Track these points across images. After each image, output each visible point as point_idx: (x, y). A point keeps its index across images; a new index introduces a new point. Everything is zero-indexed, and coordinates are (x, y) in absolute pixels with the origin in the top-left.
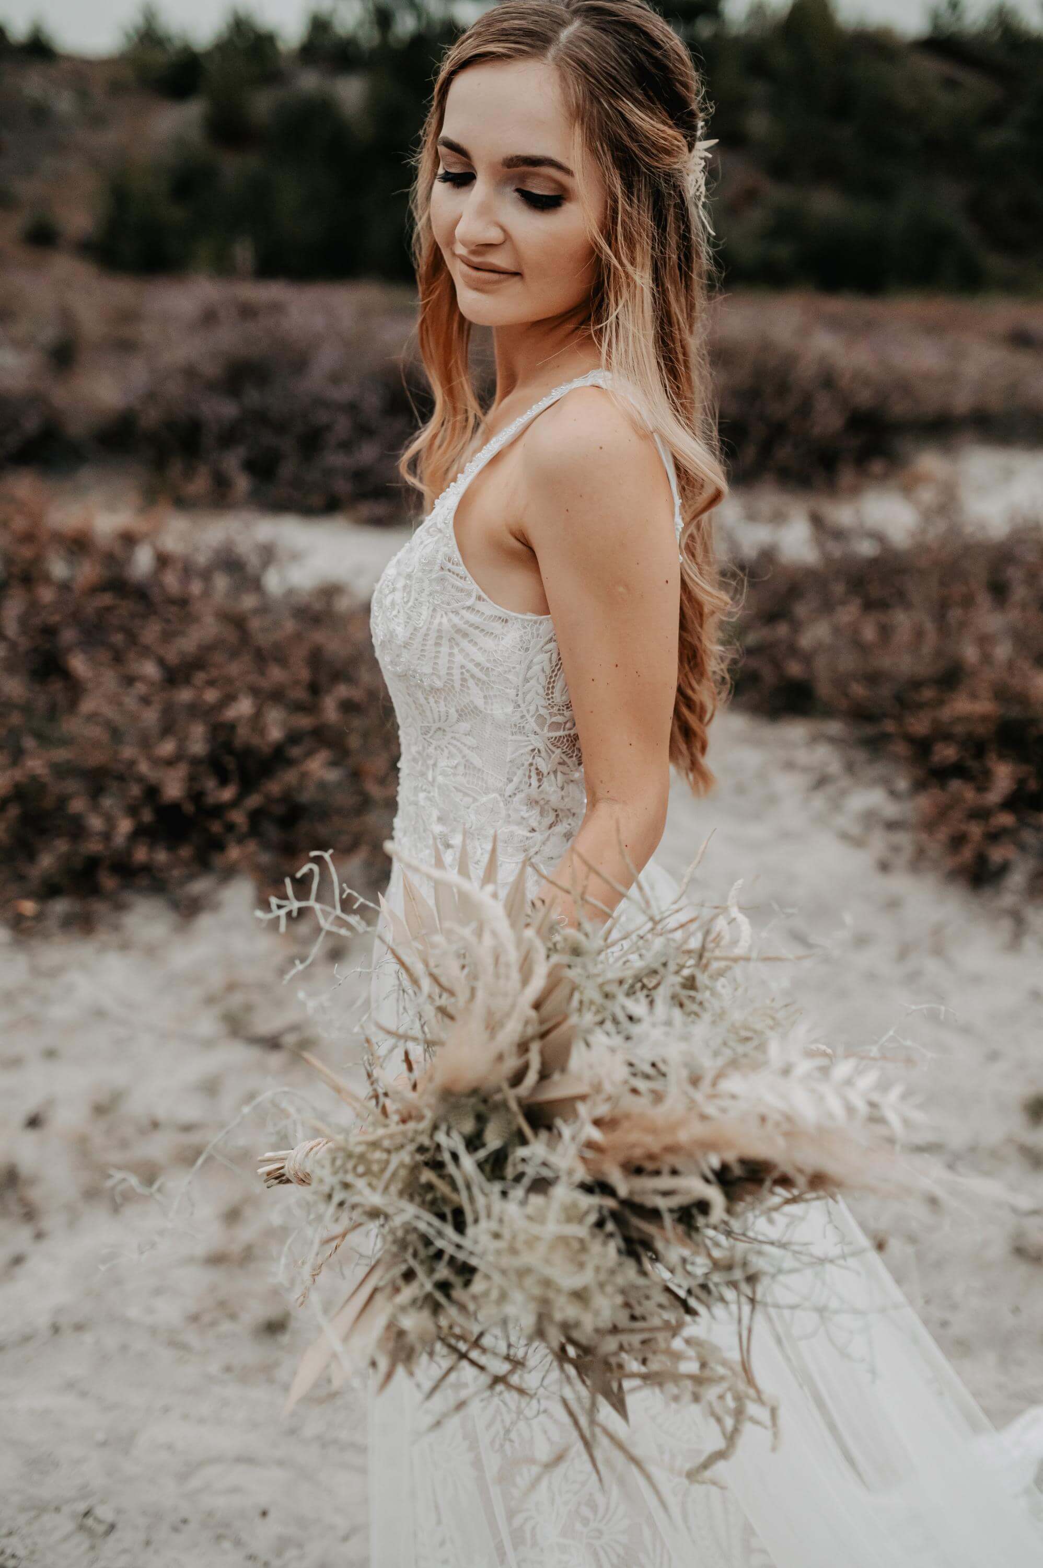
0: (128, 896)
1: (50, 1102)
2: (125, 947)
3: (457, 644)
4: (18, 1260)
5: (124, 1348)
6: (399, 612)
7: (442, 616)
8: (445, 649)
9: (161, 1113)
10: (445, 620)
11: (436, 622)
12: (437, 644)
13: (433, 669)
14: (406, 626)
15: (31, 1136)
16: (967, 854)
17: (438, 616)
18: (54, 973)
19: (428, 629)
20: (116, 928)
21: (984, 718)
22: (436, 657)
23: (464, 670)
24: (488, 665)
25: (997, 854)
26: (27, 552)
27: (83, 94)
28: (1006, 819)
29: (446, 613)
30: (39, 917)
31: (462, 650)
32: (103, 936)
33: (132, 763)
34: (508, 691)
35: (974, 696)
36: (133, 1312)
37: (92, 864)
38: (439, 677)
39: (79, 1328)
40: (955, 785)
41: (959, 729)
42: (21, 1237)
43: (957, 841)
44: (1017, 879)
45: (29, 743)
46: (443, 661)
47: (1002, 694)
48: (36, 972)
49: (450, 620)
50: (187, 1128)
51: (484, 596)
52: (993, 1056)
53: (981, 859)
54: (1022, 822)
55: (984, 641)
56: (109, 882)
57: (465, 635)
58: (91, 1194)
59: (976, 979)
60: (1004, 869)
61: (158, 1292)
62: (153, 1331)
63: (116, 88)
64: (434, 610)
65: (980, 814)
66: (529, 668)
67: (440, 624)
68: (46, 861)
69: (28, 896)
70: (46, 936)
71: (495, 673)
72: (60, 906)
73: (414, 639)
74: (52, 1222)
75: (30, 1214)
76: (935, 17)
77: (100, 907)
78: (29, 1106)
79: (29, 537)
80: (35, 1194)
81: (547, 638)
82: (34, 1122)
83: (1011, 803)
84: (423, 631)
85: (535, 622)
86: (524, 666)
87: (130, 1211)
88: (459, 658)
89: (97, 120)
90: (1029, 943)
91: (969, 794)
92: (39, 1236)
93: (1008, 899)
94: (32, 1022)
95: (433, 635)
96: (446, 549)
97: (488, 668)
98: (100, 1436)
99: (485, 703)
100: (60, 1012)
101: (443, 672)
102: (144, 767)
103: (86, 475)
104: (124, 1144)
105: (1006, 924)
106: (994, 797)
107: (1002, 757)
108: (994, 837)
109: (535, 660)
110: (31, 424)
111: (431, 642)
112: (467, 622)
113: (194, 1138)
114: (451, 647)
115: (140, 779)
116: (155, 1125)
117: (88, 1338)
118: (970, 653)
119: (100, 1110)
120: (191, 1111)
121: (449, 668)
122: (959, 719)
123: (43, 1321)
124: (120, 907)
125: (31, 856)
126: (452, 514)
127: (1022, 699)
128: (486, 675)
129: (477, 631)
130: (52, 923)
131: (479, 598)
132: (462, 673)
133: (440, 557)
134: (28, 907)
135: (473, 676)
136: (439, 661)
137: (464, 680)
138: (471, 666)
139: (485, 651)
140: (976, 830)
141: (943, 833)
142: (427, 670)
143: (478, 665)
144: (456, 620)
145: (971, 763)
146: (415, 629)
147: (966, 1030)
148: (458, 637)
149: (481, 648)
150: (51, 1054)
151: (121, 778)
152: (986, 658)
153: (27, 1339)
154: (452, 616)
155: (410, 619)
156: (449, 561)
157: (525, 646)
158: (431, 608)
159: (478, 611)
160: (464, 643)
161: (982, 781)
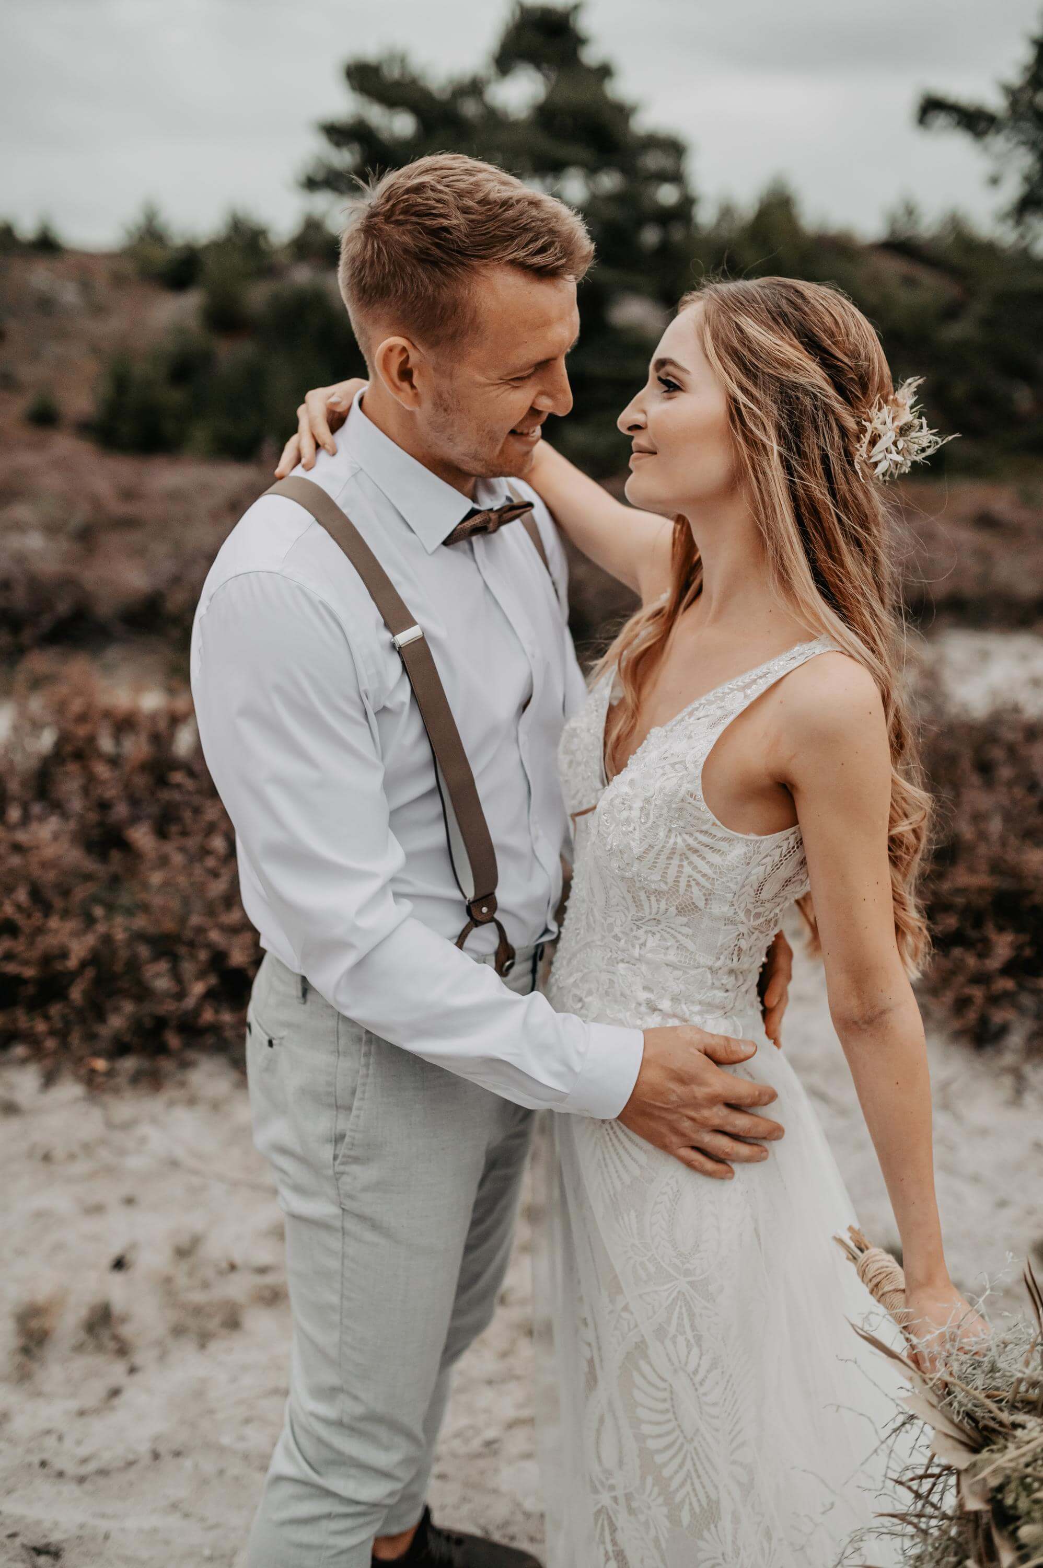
0: (191, 1055)
1: (133, 1246)
2: (192, 1101)
3: (687, 858)
4: (115, 1392)
5: (221, 1472)
6: (635, 829)
7: (676, 836)
8: (675, 862)
9: (238, 1258)
10: (679, 840)
11: (672, 841)
12: (669, 858)
13: (662, 876)
14: (641, 842)
15: (118, 1278)
16: (972, 1016)
17: (673, 836)
18: (127, 1126)
19: (663, 847)
20: (182, 1084)
21: (981, 890)
22: (667, 868)
23: (691, 879)
24: (715, 876)
25: (999, 1016)
26: (82, 731)
27: (86, 286)
28: (1007, 984)
29: (680, 834)
30: (110, 1074)
31: (690, 863)
32: (170, 1093)
33: (201, 930)
34: (727, 895)
35: (972, 870)
36: (226, 1440)
37: (161, 1023)
38: (666, 883)
39: (177, 1454)
40: (957, 952)
41: (960, 901)
42: (116, 1371)
43: (962, 1004)
44: (1016, 1039)
45: (98, 911)
46: (672, 872)
47: (997, 867)
48: (110, 1125)
49: (684, 840)
50: (263, 1270)
51: (718, 823)
52: (1002, 1204)
53: (984, 1021)
54: (1021, 987)
55: (978, 818)
56: (173, 1040)
57: (696, 851)
58: (178, 1331)
59: (984, 1132)
60: (1003, 1030)
61: (247, 1421)
62: (246, 1457)
63: (118, 280)
64: (670, 831)
65: (982, 979)
66: (747, 877)
67: (675, 843)
68: (116, 1022)
69: (97, 1054)
70: (116, 1091)
71: (718, 882)
72: (129, 1064)
73: (648, 854)
74: (144, 1357)
75: (123, 1350)
76: (893, 221)
77: (167, 1065)
78: (115, 1250)
79: (82, 718)
80: (126, 1331)
81: (765, 854)
82: (119, 1264)
83: (1009, 969)
84: (657, 848)
85: (757, 842)
86: (744, 876)
87: (214, 1346)
88: (687, 870)
89: (98, 310)
90: (1029, 1099)
91: (971, 961)
92: (132, 1370)
93: (1009, 1059)
94: (110, 1171)
95: (667, 851)
96: (689, 785)
97: (713, 879)
98: (207, 1552)
99: (706, 904)
100: (134, 1162)
101: (670, 880)
102: (215, 936)
103: (113, 653)
104: (206, 1285)
105: (1008, 1081)
106: (994, 963)
107: (1001, 929)
108: (994, 1000)
109: (753, 872)
110: (63, 607)
111: (663, 857)
112: (700, 842)
113: (269, 1279)
114: (681, 860)
115: (209, 946)
116: (233, 1267)
117: (188, 1463)
118: (966, 831)
119: (183, 1253)
120: (264, 1256)
121: (677, 877)
122: (958, 891)
123: (144, 1449)
124: (185, 1065)
125: (101, 1017)
126: (704, 759)
127: (1014, 873)
128: (711, 884)
129: (707, 849)
130: (122, 1080)
131: (714, 824)
132: (689, 881)
133: (683, 791)
134: (100, 1064)
135: (698, 884)
136: (669, 871)
137: (689, 886)
138: (698, 877)
139: (712, 864)
140: (978, 993)
141: (949, 997)
142: (656, 877)
143: (704, 875)
144: (690, 841)
145: (972, 934)
146: (650, 846)
147: (976, 1179)
148: (689, 853)
149: (708, 862)
150: (130, 1201)
151: (191, 944)
152: (982, 836)
153: (130, 1464)
154: (686, 837)
155: (646, 837)
156: (692, 796)
157: (747, 861)
158: (667, 830)
159: (711, 834)
160: (694, 858)
161: (984, 949)
